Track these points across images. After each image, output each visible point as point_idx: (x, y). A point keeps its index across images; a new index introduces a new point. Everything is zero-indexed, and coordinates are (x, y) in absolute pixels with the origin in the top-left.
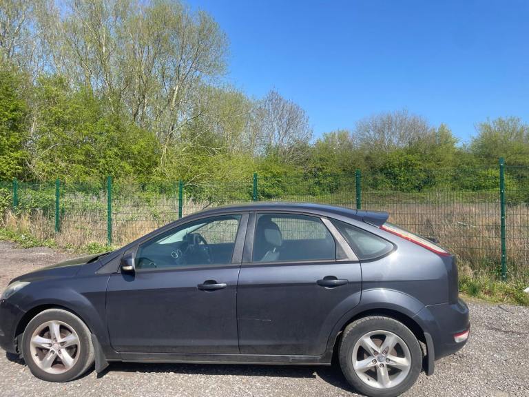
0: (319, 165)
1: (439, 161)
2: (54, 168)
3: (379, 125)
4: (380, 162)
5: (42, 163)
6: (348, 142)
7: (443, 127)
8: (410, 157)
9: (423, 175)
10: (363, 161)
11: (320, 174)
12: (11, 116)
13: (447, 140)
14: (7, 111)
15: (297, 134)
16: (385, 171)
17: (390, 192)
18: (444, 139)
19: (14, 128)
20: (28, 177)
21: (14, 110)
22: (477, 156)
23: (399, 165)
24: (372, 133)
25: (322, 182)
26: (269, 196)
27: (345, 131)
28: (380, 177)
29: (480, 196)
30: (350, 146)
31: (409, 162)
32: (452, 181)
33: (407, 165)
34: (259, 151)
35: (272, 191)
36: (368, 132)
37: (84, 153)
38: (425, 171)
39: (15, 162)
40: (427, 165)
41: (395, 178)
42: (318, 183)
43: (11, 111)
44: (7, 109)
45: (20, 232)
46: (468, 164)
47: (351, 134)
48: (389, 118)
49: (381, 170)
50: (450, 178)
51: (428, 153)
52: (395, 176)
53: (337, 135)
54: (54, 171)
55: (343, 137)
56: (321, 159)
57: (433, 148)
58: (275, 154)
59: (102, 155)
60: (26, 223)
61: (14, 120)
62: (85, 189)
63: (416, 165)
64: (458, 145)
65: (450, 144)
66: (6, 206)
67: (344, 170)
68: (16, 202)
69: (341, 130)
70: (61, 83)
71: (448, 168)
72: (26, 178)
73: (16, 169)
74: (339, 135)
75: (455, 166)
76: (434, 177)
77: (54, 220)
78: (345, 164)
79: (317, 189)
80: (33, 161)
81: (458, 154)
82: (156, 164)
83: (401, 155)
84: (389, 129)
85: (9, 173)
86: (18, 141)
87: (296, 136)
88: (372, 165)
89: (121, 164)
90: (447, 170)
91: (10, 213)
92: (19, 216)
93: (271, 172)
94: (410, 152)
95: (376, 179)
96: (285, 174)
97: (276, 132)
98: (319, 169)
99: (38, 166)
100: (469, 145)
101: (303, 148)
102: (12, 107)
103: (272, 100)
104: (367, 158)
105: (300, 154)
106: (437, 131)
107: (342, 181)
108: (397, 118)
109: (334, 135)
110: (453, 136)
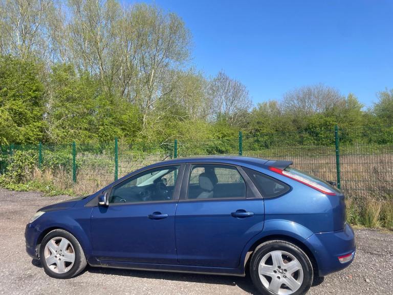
0: (257, 127)
1: (351, 122)
2: (66, 134)
3: (301, 96)
4: (304, 124)
5: (57, 131)
6: (277, 109)
7: (351, 96)
8: (328, 119)
10: (291, 123)
11: (258, 133)
12: (33, 95)
13: (354, 106)
14: (30, 91)
15: (240, 104)
16: (309, 130)
17: (313, 146)
18: (352, 105)
19: (36, 104)
20: (46, 141)
21: (36, 91)
22: (381, 116)
23: (320, 125)
24: (296, 102)
25: (260, 140)
26: (221, 152)
27: (275, 101)
28: (306, 135)
29: (389, 148)
30: (279, 113)
31: (328, 123)
32: (362, 137)
33: (326, 125)
34: (212, 118)
35: (223, 149)
36: (293, 101)
37: (87, 122)
38: (341, 129)
39: (38, 129)
40: (342, 125)
41: (317, 136)
42: (258, 141)
43: (34, 91)
44: (30, 89)
45: (45, 184)
46: (374, 124)
47: (279, 103)
48: (309, 90)
49: (306, 130)
50: (360, 135)
51: (342, 116)
52: (317, 134)
54: (66, 136)
55: (273, 105)
56: (258, 123)
57: (346, 111)
58: (223, 120)
59: (101, 123)
60: (49, 176)
61: (36, 97)
62: (88, 149)
63: (333, 125)
64: (364, 110)
65: (357, 109)
66: (33, 163)
67: (277, 131)
68: (41, 159)
69: (271, 100)
70: (69, 69)
71: (359, 126)
72: (45, 142)
73: (37, 135)
74: (269, 104)
75: (364, 125)
76: (348, 135)
77: (71, 173)
78: (278, 126)
79: (256, 145)
80: (50, 129)
81: (365, 116)
82: (139, 129)
83: (321, 118)
84: (309, 98)
85: (33, 139)
86: (39, 114)
87: (239, 106)
88: (299, 126)
89: (115, 130)
90: (358, 129)
91: (37, 169)
92: (44, 171)
93: (222, 133)
94: (327, 116)
95: (302, 137)
96: (233, 134)
97: (224, 103)
98: (257, 130)
99: (54, 133)
100: (372, 109)
101: (244, 114)
102: (34, 88)
103: (221, 79)
104: (294, 121)
105: (243, 120)
106: (346, 99)
107: (275, 139)
108: (315, 89)
109: (266, 104)
110: (359, 103)
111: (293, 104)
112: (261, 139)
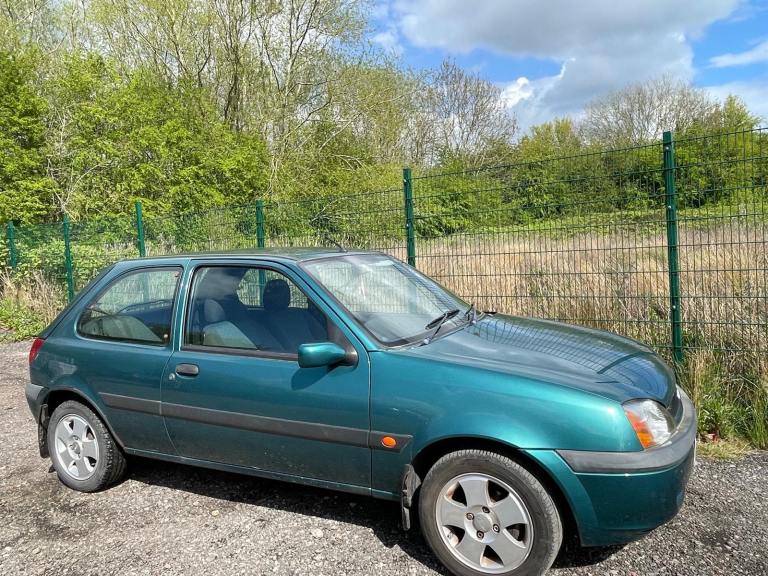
0: (528, 175)
2: (99, 203)
4: (629, 164)
6: (572, 137)
7: (731, 101)
9: (702, 182)
10: (601, 165)
13: (740, 122)
15: (490, 128)
17: (647, 212)
18: (735, 120)
21: (27, 114)
24: (611, 119)
26: (450, 231)
28: (631, 189)
30: (577, 144)
34: (431, 160)
35: (454, 223)
36: (606, 118)
37: (145, 176)
38: (708, 174)
39: (35, 196)
43: (22, 116)
44: (14, 111)
47: (576, 124)
48: (640, 92)
49: (632, 178)
52: (657, 186)
53: (554, 128)
54: (99, 208)
55: (563, 130)
56: (531, 166)
59: (175, 178)
65: (745, 128)
69: (561, 120)
71: (748, 165)
73: (37, 208)
74: (557, 127)
76: (723, 184)
79: (526, 215)
84: (641, 109)
87: (488, 131)
88: (617, 171)
89: (207, 192)
90: (746, 170)
91: (6, 280)
93: (450, 190)
95: (624, 193)
96: (474, 193)
101: (499, 148)
103: (447, 77)
104: (608, 161)
106: (721, 108)
107: (567, 200)
108: (652, 91)
109: (549, 128)
110: (749, 115)
111: (606, 124)
112: (536, 201)
